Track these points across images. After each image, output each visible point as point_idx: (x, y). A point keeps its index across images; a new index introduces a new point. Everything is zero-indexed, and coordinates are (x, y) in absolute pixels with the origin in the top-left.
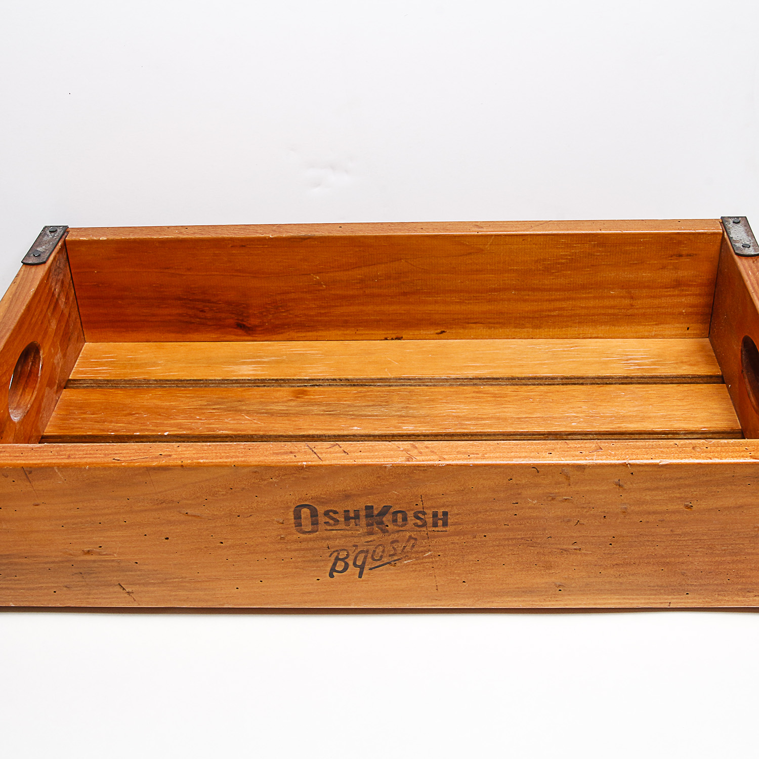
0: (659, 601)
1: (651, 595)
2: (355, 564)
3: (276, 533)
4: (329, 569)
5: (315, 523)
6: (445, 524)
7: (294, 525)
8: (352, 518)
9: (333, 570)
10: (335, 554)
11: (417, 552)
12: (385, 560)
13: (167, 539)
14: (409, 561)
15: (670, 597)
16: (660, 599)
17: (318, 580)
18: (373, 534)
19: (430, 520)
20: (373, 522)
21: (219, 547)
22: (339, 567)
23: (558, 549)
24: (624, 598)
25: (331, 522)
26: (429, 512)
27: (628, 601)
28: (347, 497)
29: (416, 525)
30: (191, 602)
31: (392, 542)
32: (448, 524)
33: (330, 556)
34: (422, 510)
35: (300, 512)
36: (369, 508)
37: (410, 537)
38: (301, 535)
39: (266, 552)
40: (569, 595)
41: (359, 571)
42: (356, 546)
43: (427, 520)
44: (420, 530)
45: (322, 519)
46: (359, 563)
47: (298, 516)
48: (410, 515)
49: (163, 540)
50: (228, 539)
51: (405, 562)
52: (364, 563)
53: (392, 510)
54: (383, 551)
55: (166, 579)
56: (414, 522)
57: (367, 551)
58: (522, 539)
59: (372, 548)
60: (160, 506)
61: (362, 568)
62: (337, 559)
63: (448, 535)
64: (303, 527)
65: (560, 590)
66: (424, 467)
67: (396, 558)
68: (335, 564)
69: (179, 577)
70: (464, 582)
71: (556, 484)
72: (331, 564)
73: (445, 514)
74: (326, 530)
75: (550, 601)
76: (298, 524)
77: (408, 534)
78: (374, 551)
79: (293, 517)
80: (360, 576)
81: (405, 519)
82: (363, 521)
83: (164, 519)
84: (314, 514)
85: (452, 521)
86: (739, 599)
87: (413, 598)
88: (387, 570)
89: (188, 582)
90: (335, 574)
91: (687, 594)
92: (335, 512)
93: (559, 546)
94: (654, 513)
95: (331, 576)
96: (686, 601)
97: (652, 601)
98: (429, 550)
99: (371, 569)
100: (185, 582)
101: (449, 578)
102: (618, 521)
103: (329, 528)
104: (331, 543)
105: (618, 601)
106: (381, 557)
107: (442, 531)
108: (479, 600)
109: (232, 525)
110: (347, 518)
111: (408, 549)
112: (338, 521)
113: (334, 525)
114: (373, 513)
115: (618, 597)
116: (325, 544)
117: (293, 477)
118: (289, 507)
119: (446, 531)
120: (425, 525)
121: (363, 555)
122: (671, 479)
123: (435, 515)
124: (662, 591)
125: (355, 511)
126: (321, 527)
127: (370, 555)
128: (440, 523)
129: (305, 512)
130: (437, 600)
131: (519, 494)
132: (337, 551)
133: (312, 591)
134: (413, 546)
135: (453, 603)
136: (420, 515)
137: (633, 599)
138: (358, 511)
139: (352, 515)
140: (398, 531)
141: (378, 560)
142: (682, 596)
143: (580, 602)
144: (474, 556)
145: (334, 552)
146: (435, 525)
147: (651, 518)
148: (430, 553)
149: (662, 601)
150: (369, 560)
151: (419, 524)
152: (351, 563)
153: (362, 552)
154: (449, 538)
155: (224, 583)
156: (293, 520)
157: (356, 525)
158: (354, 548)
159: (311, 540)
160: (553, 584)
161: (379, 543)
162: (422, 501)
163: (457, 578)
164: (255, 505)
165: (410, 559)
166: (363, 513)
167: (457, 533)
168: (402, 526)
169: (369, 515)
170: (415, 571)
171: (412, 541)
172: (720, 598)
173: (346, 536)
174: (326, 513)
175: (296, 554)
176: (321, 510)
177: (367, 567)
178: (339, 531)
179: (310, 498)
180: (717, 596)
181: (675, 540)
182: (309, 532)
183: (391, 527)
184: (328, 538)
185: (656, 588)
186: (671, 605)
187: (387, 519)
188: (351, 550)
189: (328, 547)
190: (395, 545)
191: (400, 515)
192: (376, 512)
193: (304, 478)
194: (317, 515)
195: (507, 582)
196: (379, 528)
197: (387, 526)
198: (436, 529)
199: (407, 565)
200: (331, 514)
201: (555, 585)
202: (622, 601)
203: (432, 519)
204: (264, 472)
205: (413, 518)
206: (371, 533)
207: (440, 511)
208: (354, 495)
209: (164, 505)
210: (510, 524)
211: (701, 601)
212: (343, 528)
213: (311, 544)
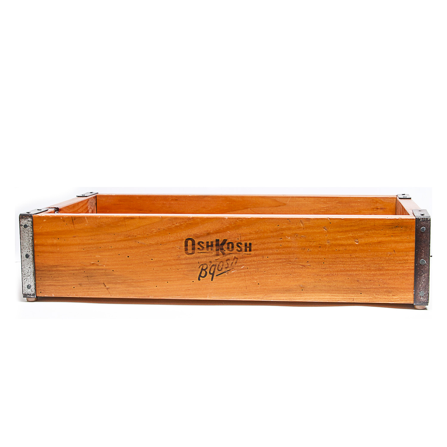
0: (348, 298)
1: (344, 294)
2: (210, 273)
3: (176, 254)
4: (198, 275)
5: (193, 249)
6: (250, 250)
7: (184, 250)
8: (210, 246)
9: (200, 276)
10: (201, 267)
11: (238, 266)
12: (224, 270)
13: (128, 257)
14: (234, 271)
15: (353, 295)
16: (349, 296)
17: (193, 282)
18: (219, 255)
19: (244, 248)
20: (219, 249)
21: (151, 262)
22: (203, 275)
23: (300, 265)
24: (332, 296)
25: (201, 248)
26: (243, 243)
27: (333, 297)
28: (208, 234)
29: (237, 250)
30: (135, 294)
31: (227, 260)
32: (252, 250)
33: (199, 268)
34: (240, 242)
35: (188, 242)
36: (217, 241)
37: (235, 258)
38: (187, 255)
39: (171, 265)
40: (307, 293)
41: (211, 277)
42: (211, 262)
43: (242, 247)
44: (239, 253)
45: (197, 246)
46: (212, 272)
47: (186, 245)
48: (235, 244)
49: (126, 257)
50: (155, 257)
51: (233, 272)
52: (214, 272)
53: (227, 242)
54: (223, 265)
55: (125, 280)
56: (237, 249)
57: (216, 266)
58: (284, 259)
59: (218, 263)
60: (128, 238)
61: (213, 274)
62: (202, 269)
63: (252, 257)
64: (188, 251)
65: (302, 290)
66: (241, 218)
67: (228, 269)
68: (201, 273)
69: (131, 279)
70: (259, 284)
71: (298, 228)
72: (199, 273)
73: (250, 244)
74: (198, 253)
75: (298, 296)
76: (186, 250)
77: (234, 255)
78: (219, 265)
79: (184, 245)
80: (212, 280)
81: (233, 247)
82: (214, 248)
83: (128, 246)
84: (193, 244)
85: (253, 248)
86: (386, 297)
87: (236, 293)
88: (225, 276)
89: (135, 282)
90: (201, 278)
91: (361, 293)
92: (203, 243)
93: (300, 264)
94: (342, 245)
95: (199, 279)
96: (361, 298)
97: (345, 297)
98: (243, 265)
99: (217, 276)
100: (133, 282)
101: (252, 281)
102: (326, 249)
103: (200, 251)
104: (199, 260)
105: (329, 297)
106: (222, 268)
107: (249, 254)
108: (265, 295)
109: (158, 249)
110: (208, 246)
111: (234, 264)
112: (204, 248)
113: (202, 250)
114: (219, 243)
115: (329, 295)
116: (197, 261)
117: (186, 223)
118: (183, 240)
119: (251, 254)
120: (241, 251)
121: (213, 267)
122: (348, 226)
123: (246, 245)
124: (349, 292)
125: (211, 242)
126: (196, 251)
127: (217, 267)
128: (248, 249)
129: (190, 242)
130: (246, 294)
131: (282, 234)
132: (202, 265)
133: (189, 289)
134: (236, 262)
135: (254, 296)
136: (239, 245)
137: (336, 296)
138: (213, 242)
139: (210, 244)
140: (230, 254)
141: (221, 270)
142: (358, 295)
143: (312, 298)
144: (263, 269)
145: (201, 265)
146: (246, 251)
147: (341, 248)
148: (243, 267)
149: (350, 298)
150: (216, 270)
151: (239, 250)
152: (208, 272)
153: (213, 265)
154: (252, 258)
155: (151, 283)
156: (184, 247)
157: (212, 250)
158: (210, 263)
159: (191, 258)
160: (299, 286)
161: (221, 260)
162: (240, 237)
163: (256, 281)
164: (168, 238)
165: (235, 270)
166: (214, 243)
167: (256, 255)
168: (231, 251)
169: (217, 245)
170: (236, 277)
171: (236, 260)
172: (377, 296)
173: (207, 256)
174: (199, 243)
175: (184, 266)
176: (196, 242)
177: (215, 275)
178: (204, 253)
179: (192, 235)
180: (375, 295)
181: (352, 261)
182: (191, 254)
183: (227, 251)
184: (199, 257)
185: (346, 289)
186: (354, 300)
187: (225, 247)
188: (208, 264)
189: (199, 263)
190: (228, 262)
191: (230, 245)
192: (220, 243)
193: (190, 224)
194: (195, 245)
195: (278, 284)
196: (221, 252)
197: (225, 251)
198: (246, 253)
199: (233, 274)
200: (201, 243)
201: (300, 286)
202: (331, 297)
203: (244, 247)
204: (174, 220)
205: (237, 247)
206: (217, 255)
207: (248, 243)
208: (211, 233)
209: (130, 238)
210: (279, 251)
211: (368, 298)
212: (206, 252)
213: (191, 261)
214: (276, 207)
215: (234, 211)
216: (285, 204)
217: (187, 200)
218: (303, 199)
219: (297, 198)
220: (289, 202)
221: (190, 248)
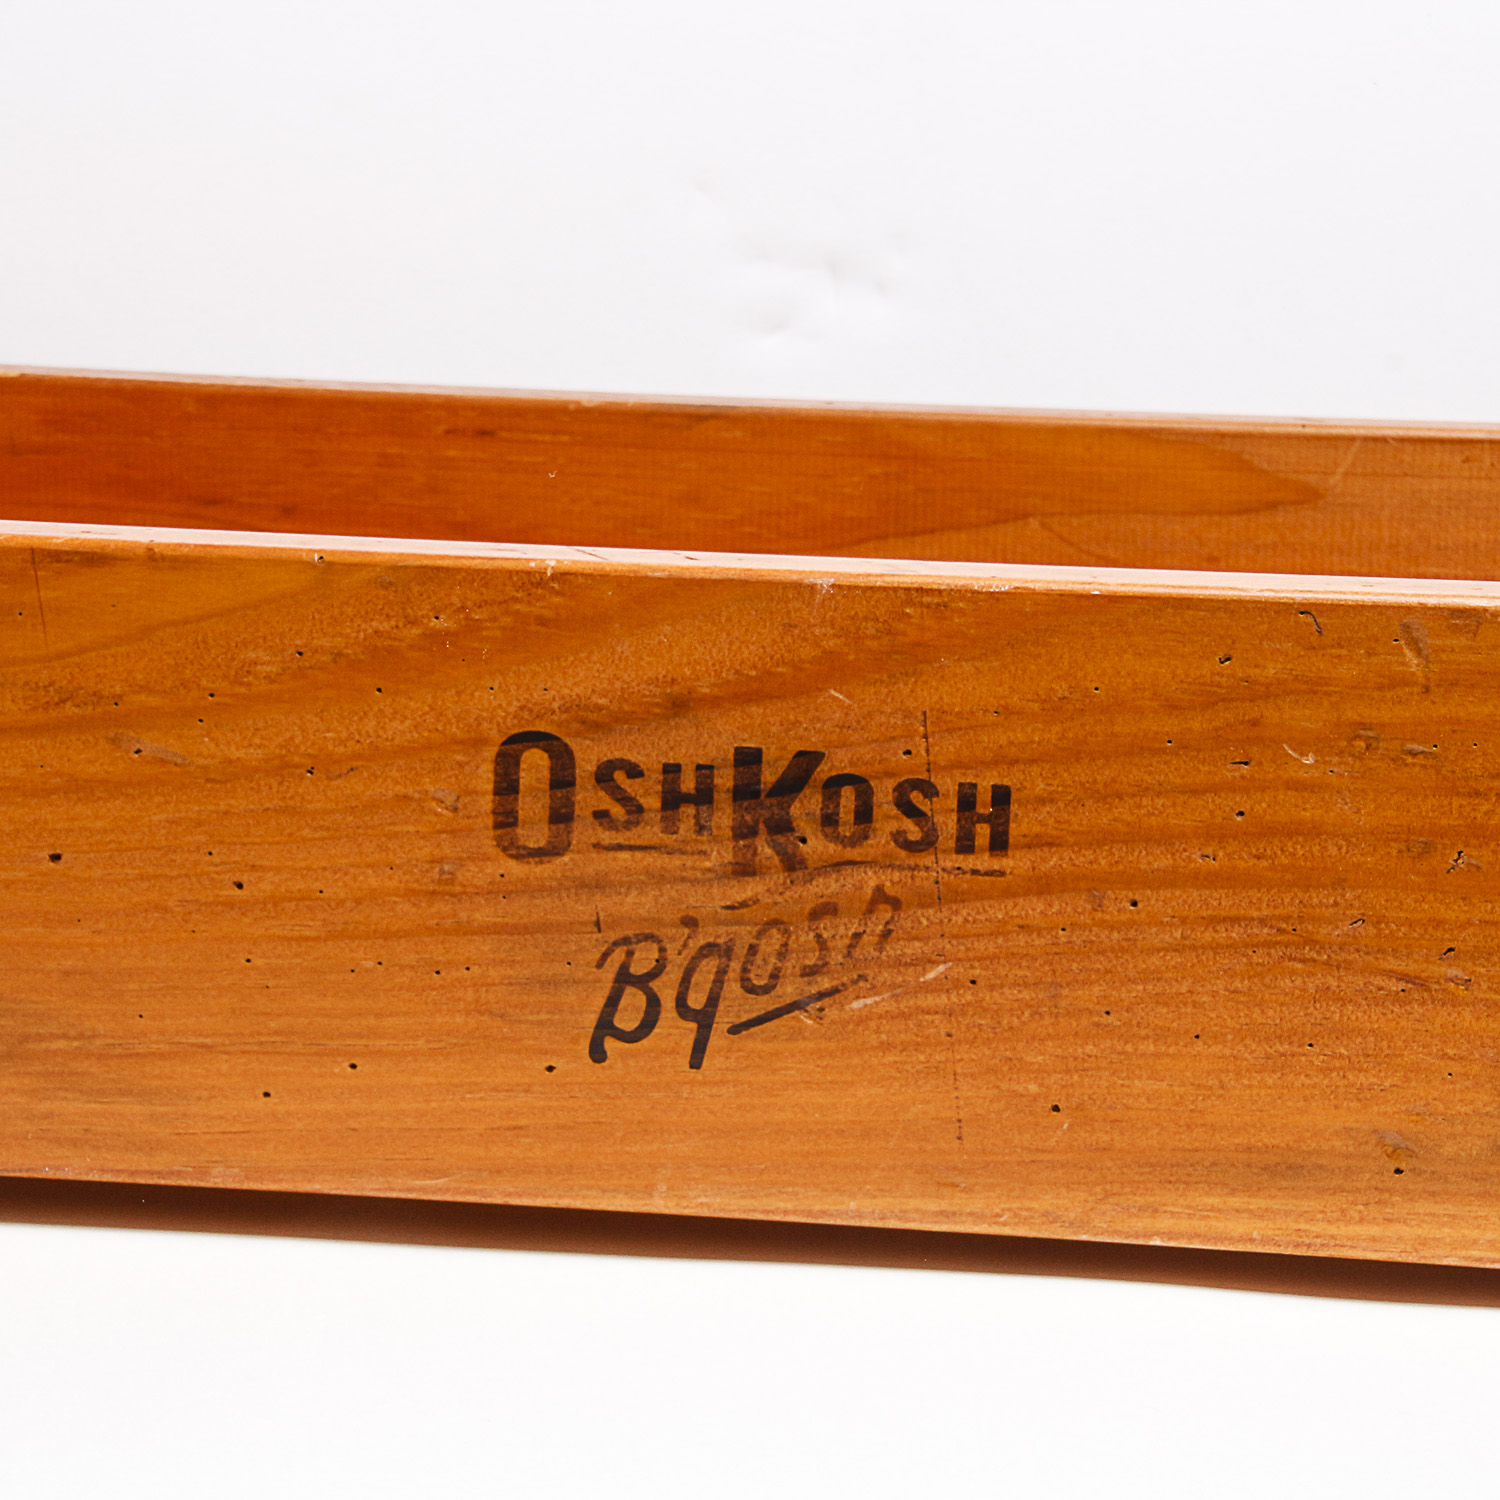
2: (681, 1003)
3: (426, 850)
4: (590, 1020)
5: (561, 816)
6: (999, 844)
7: (490, 821)
8: (687, 799)
9: (605, 1027)
10: (618, 956)
11: (898, 963)
12: (789, 990)
13: (56, 858)
14: (869, 1001)
17: (550, 1069)
18: (753, 874)
19: (948, 824)
20: (756, 822)
21: (230, 904)
22: (627, 1020)
23: (1389, 974)
25: (618, 811)
26: (947, 784)
28: (680, 705)
29: (901, 840)
30: (96, 1148)
31: (816, 914)
32: (1011, 841)
33: (600, 965)
34: (924, 776)
35: (517, 764)
36: (748, 759)
37: (880, 896)
38: (512, 864)
39: (388, 935)
40: (1433, 1194)
41: (692, 1037)
42: (690, 922)
43: (938, 819)
44: (912, 862)
45: (588, 797)
46: (696, 1000)
47: (507, 785)
48: (883, 794)
49: (39, 861)
50: (262, 868)
51: (856, 1005)
52: (713, 1000)
53: (823, 772)
54: (782, 955)
55: (26, 1038)
56: (893, 826)
57: (728, 952)
58: (1263, 922)
59: (745, 934)
60: (53, 713)
61: (704, 1020)
62: (624, 978)
63: (1009, 893)
64: (519, 831)
65: (1398, 1171)
66: (940, 592)
67: (825, 983)
68: (613, 1002)
69: (73, 1033)
70: (1056, 1109)
71: (1380, 687)
72: (599, 1001)
73: (1002, 796)
74: (597, 846)
75: (1361, 1220)
76: (506, 819)
77: (871, 879)
78: (753, 950)
79: (490, 787)
80: (696, 1062)
81: (864, 814)
82: (724, 817)
83: (58, 774)
84: (562, 779)
85: (1024, 828)
87: (876, 1174)
88: (798, 1033)
89: (101, 1057)
90: (611, 1044)
92: (634, 772)
93: (1392, 964)
95: (598, 1054)
98: (941, 957)
99: (735, 1030)
100: (88, 1055)
101: (1004, 1086)
103: (607, 837)
104: (603, 904)
106: (775, 976)
107: (987, 874)
108: (1107, 1195)
109: (283, 811)
110: (672, 800)
111: (867, 948)
112: (640, 809)
113: (628, 825)
114: (759, 782)
116: (584, 908)
117: (507, 613)
118: (479, 742)
119: (1002, 874)
120: (928, 843)
121: (708, 968)
123: (967, 800)
125: (699, 767)
126: (584, 831)
127: (735, 966)
128: (983, 832)
129: (535, 765)
130: (955, 1185)
131: (1255, 723)
132: (626, 941)
133: (523, 1122)
134: (886, 935)
135: (1015, 1205)
136: (916, 797)
138: (711, 768)
139: (688, 784)
140: (838, 865)
141: (766, 990)
143: (1475, 1234)
144: (1096, 989)
145: (616, 944)
146: (965, 845)
148: (941, 968)
150: (733, 988)
151: (912, 837)
152: (668, 1000)
153: (709, 950)
154: (1010, 904)
155: (225, 1068)
156: (490, 797)
157: (700, 828)
158: (686, 931)
159: (542, 889)
160: (1373, 1140)
161: (773, 914)
162: (925, 736)
163: (1033, 1088)
164: (370, 725)
165: (873, 990)
166: (725, 780)
167: (1042, 886)
168: (854, 841)
169: (745, 792)
170: (886, 1047)
171: (885, 913)
173: (660, 878)
174: (604, 775)
175: (485, 946)
176: (588, 756)
177: (722, 1021)
178: (639, 855)
179: (555, 705)
182: (541, 854)
183: (817, 847)
184: (599, 884)
187: (805, 807)
188: (673, 939)
189: (597, 924)
190: (827, 931)
191: (848, 797)
192: (769, 776)
193: (542, 621)
194: (572, 784)
195: (1210, 1118)
196: (775, 846)
197: (804, 840)
198: (969, 862)
199: (862, 1019)
200: (619, 776)
201: (1381, 1142)
203: (954, 817)
204: (416, 589)
205: (895, 811)
206: (744, 869)
207: (986, 783)
208: (703, 700)
209: (69, 709)
210: (1221, 854)
212: (655, 841)
213: (542, 908)
214: (1239, 512)
215: (914, 534)
216: (1309, 496)
217: (565, 438)
218: (1458, 459)
219: (1409, 448)
220: (1346, 474)
221: (533, 805)
